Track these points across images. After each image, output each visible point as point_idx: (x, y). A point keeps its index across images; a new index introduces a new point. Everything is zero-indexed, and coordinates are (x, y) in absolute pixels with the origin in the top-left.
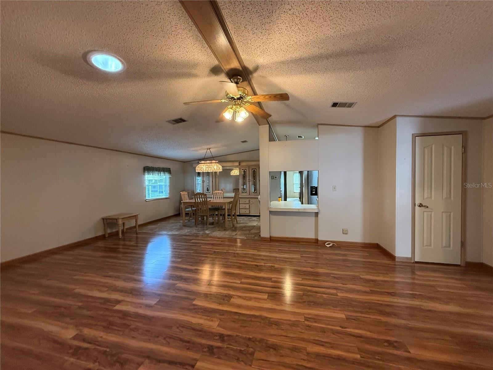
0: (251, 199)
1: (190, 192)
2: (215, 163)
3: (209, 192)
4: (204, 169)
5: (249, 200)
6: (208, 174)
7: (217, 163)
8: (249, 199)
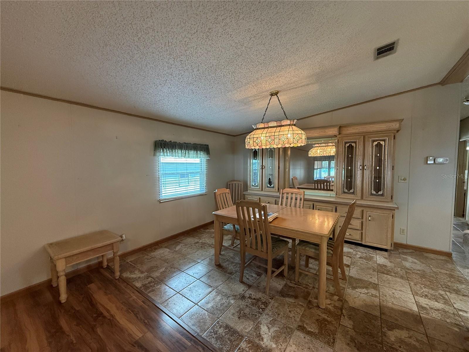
0: (368, 209)
1: (241, 184)
2: (289, 125)
3: (272, 186)
4: (264, 142)
5: (363, 211)
6: (271, 152)
7: (295, 125)
8: (362, 209)
